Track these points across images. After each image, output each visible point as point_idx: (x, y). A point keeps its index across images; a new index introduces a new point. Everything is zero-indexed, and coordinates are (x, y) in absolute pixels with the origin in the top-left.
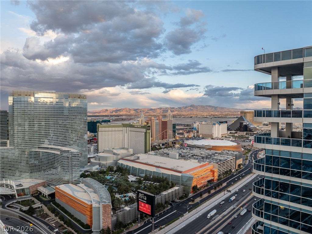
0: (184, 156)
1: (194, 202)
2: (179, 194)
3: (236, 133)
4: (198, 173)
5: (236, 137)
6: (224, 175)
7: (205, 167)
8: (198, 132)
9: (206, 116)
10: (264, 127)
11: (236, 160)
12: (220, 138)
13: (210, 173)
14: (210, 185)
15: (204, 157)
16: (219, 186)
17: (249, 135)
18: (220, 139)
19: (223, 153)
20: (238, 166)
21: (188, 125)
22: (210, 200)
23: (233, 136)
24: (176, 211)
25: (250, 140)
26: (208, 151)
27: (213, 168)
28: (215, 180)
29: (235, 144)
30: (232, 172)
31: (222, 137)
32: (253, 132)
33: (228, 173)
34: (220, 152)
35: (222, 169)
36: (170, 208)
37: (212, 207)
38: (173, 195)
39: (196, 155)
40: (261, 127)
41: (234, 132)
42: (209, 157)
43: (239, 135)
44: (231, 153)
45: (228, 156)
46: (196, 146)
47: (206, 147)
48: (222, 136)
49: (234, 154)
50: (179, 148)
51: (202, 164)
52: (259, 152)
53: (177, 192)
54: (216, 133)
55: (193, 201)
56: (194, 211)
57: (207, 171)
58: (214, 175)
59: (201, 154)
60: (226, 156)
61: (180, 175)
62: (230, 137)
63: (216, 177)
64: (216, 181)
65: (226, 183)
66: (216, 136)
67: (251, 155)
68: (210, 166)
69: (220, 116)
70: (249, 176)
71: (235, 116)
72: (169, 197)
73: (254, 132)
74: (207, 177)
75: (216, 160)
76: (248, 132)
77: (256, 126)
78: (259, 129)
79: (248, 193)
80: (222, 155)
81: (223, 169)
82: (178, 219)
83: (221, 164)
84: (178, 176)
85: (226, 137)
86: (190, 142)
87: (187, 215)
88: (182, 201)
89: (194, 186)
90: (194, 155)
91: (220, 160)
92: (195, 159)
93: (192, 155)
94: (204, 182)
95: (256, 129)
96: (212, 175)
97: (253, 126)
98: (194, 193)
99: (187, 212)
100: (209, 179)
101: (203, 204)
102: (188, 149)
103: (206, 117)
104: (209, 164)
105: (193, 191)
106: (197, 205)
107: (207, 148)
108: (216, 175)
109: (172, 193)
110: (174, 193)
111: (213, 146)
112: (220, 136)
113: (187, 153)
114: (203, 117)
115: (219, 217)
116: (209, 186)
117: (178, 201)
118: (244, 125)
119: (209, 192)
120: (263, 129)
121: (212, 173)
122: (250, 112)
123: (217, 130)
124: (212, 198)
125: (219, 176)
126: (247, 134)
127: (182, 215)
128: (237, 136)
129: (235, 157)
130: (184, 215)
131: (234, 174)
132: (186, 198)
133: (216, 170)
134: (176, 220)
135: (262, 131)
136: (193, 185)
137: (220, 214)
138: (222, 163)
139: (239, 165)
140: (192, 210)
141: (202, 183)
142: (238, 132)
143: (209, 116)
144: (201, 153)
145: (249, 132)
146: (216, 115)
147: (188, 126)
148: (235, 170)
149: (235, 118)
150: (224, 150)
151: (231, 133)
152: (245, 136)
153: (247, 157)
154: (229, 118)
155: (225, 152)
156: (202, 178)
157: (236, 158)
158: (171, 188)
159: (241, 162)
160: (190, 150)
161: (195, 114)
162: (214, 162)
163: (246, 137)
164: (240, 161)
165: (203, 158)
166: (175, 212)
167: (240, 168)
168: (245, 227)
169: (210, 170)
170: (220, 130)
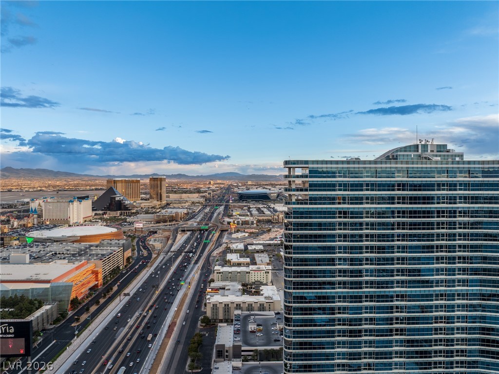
0: (38, 257)
1: (79, 322)
2: (52, 315)
3: (105, 214)
4: (76, 279)
5: (106, 220)
6: (110, 276)
7: (83, 268)
8: (40, 216)
9: (39, 188)
10: (144, 203)
11: (124, 252)
12: (81, 223)
13: (91, 276)
14: (94, 294)
15: (76, 254)
16: (108, 292)
17: (124, 215)
18: (82, 225)
19: (103, 244)
20: (126, 260)
21: (10, 206)
22: (103, 313)
23: (101, 219)
24: (55, 341)
25: (129, 222)
26: (76, 245)
27: (95, 268)
28: (99, 285)
29: (114, 230)
30: (120, 270)
31: (85, 221)
32: (130, 211)
33: (115, 271)
34: (97, 243)
35: (107, 268)
36: (43, 340)
37: (109, 321)
38: (43, 319)
39: (60, 253)
40: (138, 203)
41: (101, 212)
42: (83, 252)
43: (110, 217)
44: (116, 243)
45: (112, 248)
46: (50, 240)
47: (71, 238)
48: (85, 219)
49: (121, 243)
50: (20, 246)
51: (77, 264)
52: (148, 238)
53: (49, 313)
54: (75, 216)
55: (78, 320)
56: (85, 333)
57: (87, 274)
58: (98, 278)
59: (68, 250)
60: (109, 248)
61: (48, 286)
62: (97, 220)
63: (101, 281)
64: (101, 287)
65: (116, 285)
66: (75, 221)
67: (138, 243)
68: (90, 266)
69: (67, 188)
70: (144, 272)
71: (94, 188)
72: (38, 324)
73: (133, 211)
74: (89, 283)
75: (97, 255)
76: (123, 211)
77: (132, 202)
78: (137, 205)
79: (152, 293)
80: (102, 248)
81: (109, 267)
82: (64, 351)
83: (106, 260)
84: (46, 289)
85: (90, 221)
86: (36, 234)
87: (76, 342)
88: (59, 325)
89: (74, 299)
90: (56, 254)
91: (103, 255)
92: (61, 259)
93: (53, 254)
94: (85, 290)
95: (134, 207)
96: (95, 279)
97: (129, 202)
98: (74, 310)
99: (76, 337)
100: (92, 285)
101: (94, 320)
102: (38, 245)
103: (40, 190)
104: (88, 263)
105: (72, 307)
106: (86, 324)
107: (71, 241)
108: (100, 276)
109: (43, 317)
110: (45, 316)
111: (81, 237)
112: (82, 221)
113: (42, 252)
114: (35, 189)
115: (125, 330)
116: (94, 296)
117: (52, 327)
118: (117, 201)
119: (98, 303)
120: (142, 205)
121: (95, 276)
122: (122, 181)
123: (75, 211)
124: (105, 309)
125: (104, 278)
126: (121, 214)
127: (68, 344)
128: (108, 218)
129: (122, 248)
130: (72, 341)
131: (124, 272)
132: (64, 320)
133: (100, 270)
134: (62, 352)
135: (142, 208)
136: (71, 298)
137: (125, 326)
138: (108, 258)
139: (128, 259)
140: (82, 333)
141: (82, 293)
142: (108, 212)
143: (45, 187)
144: (66, 248)
145: (125, 211)
146: (58, 186)
147: (12, 208)
148: (124, 267)
149: (93, 190)
150: (103, 240)
151: (96, 214)
152: (120, 217)
153: (134, 246)
154: (83, 190)
155: (106, 243)
156: (83, 285)
157: (124, 248)
158: (37, 309)
159: (130, 255)
160: (43, 246)
161: (14, 184)
162: (95, 259)
163: (121, 219)
164: (128, 253)
165: (74, 255)
166: (54, 343)
167: (130, 263)
168: (162, 331)
169: (91, 272)
170: (80, 210)
